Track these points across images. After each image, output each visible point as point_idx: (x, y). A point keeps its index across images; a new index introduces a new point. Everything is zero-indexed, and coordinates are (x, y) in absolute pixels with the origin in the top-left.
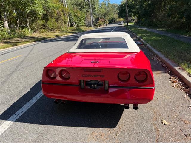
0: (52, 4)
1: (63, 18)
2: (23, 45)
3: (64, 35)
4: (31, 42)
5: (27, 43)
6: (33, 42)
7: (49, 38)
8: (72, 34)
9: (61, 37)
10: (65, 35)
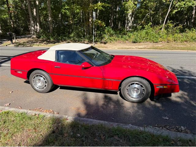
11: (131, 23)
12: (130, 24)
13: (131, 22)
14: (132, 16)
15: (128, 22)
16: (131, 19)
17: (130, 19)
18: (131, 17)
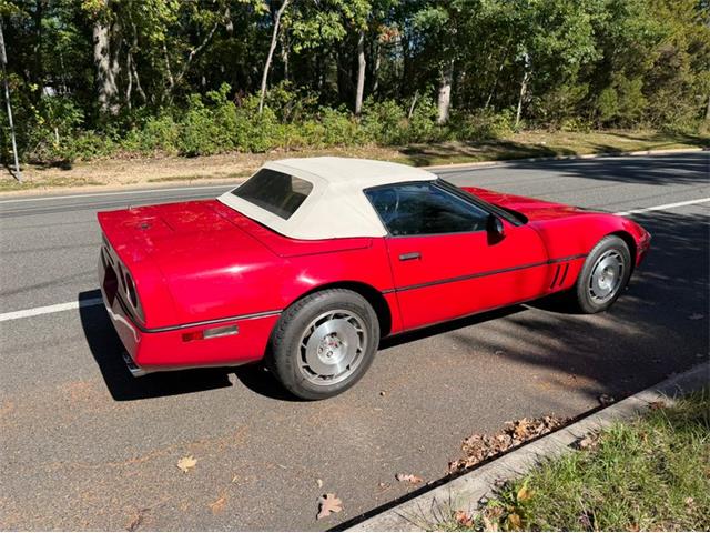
0: (641, 21)
1: (687, 79)
2: (452, 165)
3: (647, 149)
4: (482, 159)
5: (465, 162)
6: (493, 160)
7: (567, 152)
8: (696, 150)
9: (628, 156)
10: (653, 152)
11: (113, 82)
12: (110, 87)
13: (112, 78)
14: (110, 51)
15: (100, 75)
16: (111, 65)
17: (105, 63)
18: (107, 57)
